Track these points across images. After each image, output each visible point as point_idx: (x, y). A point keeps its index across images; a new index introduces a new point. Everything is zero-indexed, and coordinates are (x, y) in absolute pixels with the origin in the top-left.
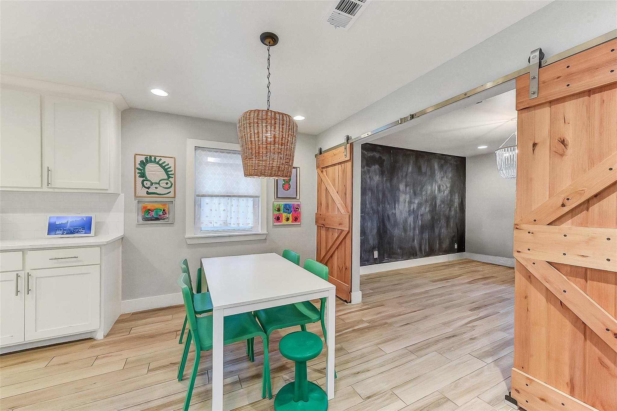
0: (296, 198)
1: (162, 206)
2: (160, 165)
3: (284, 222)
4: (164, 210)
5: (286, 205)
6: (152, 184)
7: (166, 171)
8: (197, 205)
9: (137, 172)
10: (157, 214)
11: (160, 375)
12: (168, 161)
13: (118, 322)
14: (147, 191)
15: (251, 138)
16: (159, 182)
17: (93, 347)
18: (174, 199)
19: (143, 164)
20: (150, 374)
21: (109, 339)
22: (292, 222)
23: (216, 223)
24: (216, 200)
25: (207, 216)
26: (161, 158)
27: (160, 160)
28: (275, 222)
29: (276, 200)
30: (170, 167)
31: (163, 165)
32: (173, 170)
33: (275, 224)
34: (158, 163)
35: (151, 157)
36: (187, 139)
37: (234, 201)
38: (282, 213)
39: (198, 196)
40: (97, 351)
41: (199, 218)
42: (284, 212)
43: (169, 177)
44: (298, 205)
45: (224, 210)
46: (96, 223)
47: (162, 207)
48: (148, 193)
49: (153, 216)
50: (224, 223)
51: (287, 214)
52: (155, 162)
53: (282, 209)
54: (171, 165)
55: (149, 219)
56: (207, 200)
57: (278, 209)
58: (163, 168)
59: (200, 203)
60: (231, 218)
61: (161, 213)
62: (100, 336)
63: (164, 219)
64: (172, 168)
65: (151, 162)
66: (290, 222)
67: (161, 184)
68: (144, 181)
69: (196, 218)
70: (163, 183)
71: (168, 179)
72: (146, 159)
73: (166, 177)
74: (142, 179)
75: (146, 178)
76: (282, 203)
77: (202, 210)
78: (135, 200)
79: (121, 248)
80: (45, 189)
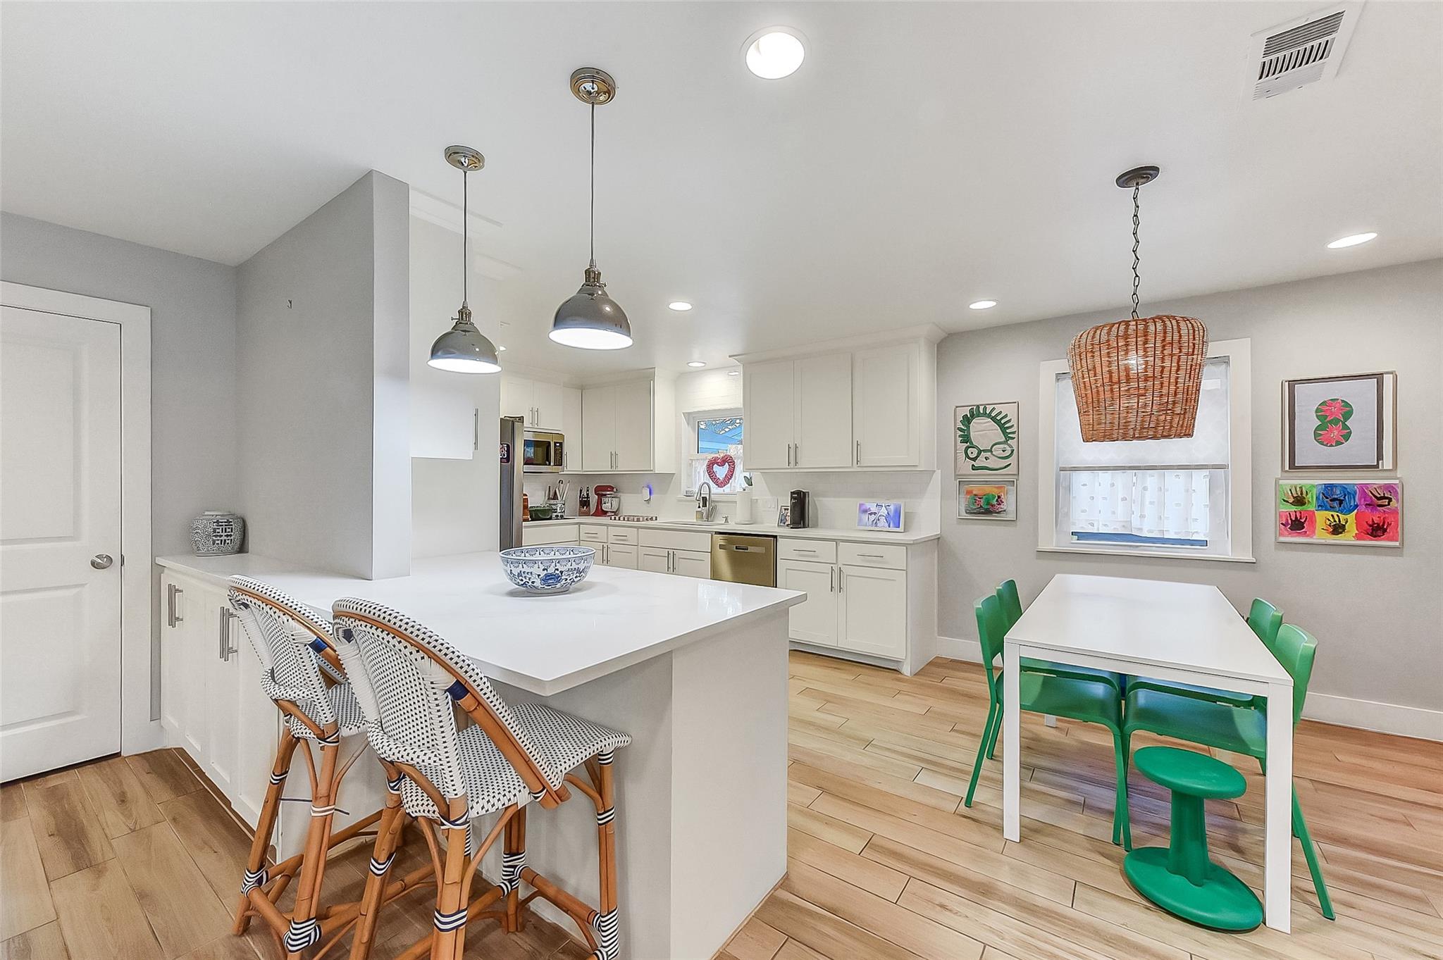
0: (1377, 466)
1: (996, 490)
2: (994, 419)
3: (1321, 535)
4: (999, 497)
5: (1329, 488)
6: (980, 452)
7: (1003, 429)
8: (1062, 489)
9: (958, 435)
10: (988, 504)
11: (964, 741)
12: (1004, 410)
13: (930, 664)
14: (973, 465)
15: (1083, 378)
16: (991, 448)
17: (899, 680)
18: (1016, 477)
19: (967, 420)
20: (953, 733)
21: (915, 679)
22: (1358, 537)
23: (1105, 525)
24: (1105, 477)
25: (1083, 511)
26: (994, 406)
27: (994, 409)
28: (1281, 534)
29: (1286, 474)
30: (1009, 421)
31: (998, 418)
32: (1016, 426)
33: (1282, 539)
34: (989, 416)
35: (978, 407)
36: (1042, 363)
37: (1151, 479)
38: (1313, 509)
39: (1063, 469)
40: (902, 686)
41: (1067, 514)
42: (1321, 507)
43: (1008, 438)
44: (1390, 488)
45: (1124, 499)
46: (905, 513)
47: (995, 492)
48: (974, 468)
49: (981, 506)
50: (1124, 526)
51: (1335, 514)
52: (985, 414)
53: (1312, 498)
54: (1012, 415)
55: (975, 511)
56: (1084, 476)
57: (1294, 497)
58: (998, 422)
59: (1067, 484)
60: (1142, 516)
61: (994, 502)
62: (907, 670)
63: (999, 513)
64: (1014, 422)
65: (979, 415)
66: (1349, 537)
67: (995, 451)
68: (968, 448)
69: (1060, 512)
70: (998, 450)
71: (1005, 442)
72: (971, 411)
73: (1004, 439)
74: (966, 445)
75: (971, 443)
76: (1312, 483)
77: (1075, 497)
78: (955, 480)
79: (936, 553)
80: (856, 469)
